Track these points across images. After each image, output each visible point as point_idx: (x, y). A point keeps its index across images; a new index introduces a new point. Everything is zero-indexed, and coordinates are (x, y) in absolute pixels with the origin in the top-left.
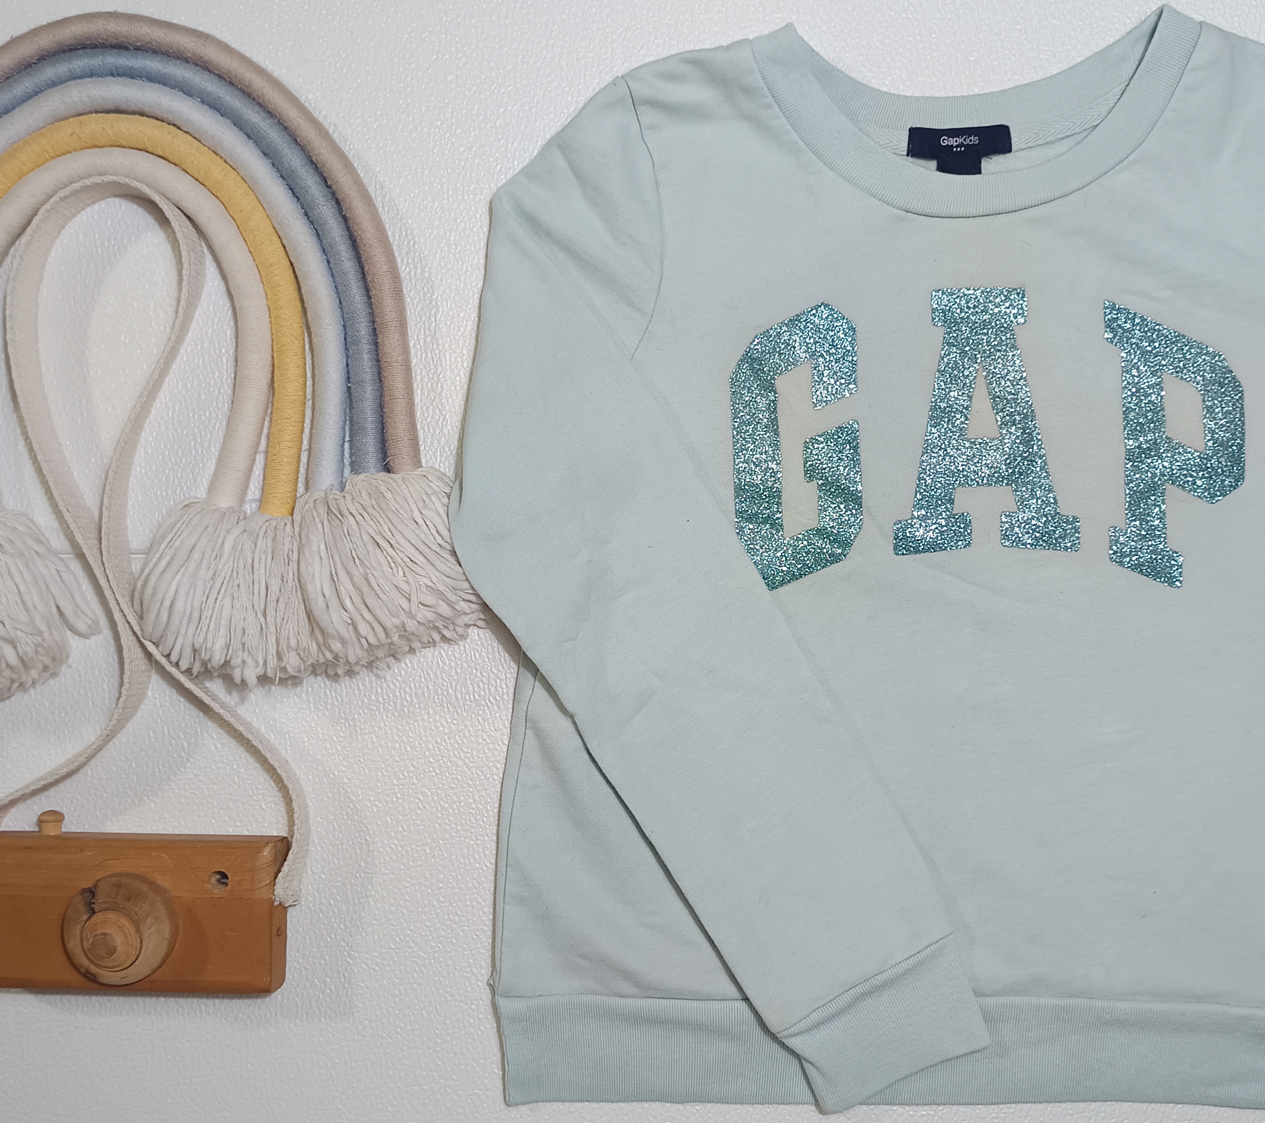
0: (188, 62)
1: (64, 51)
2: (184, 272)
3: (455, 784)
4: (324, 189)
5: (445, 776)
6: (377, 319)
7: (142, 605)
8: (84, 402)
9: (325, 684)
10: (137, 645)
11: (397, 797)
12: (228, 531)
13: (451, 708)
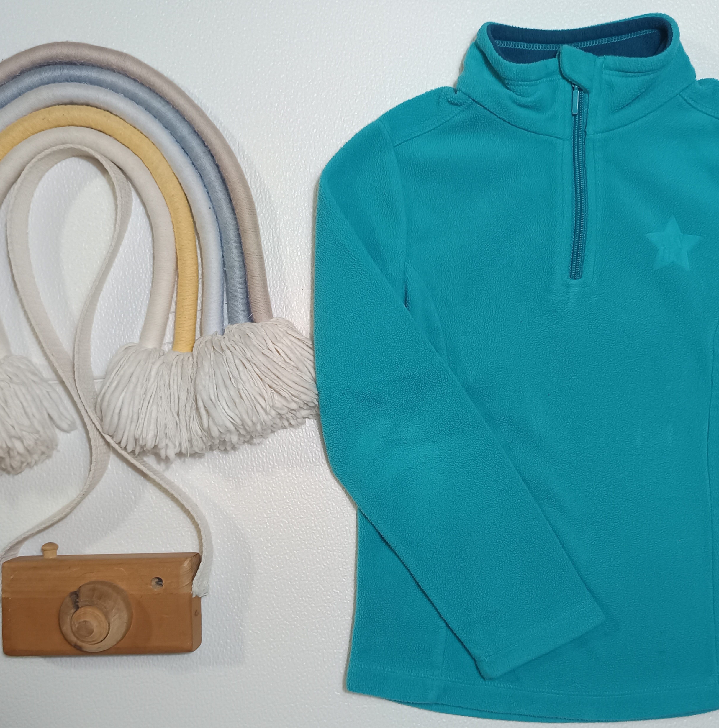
0: (114, 72)
1: (36, 67)
2: (118, 202)
3: (303, 515)
4: (203, 148)
5: (296, 510)
6: (240, 228)
7: (101, 412)
8: (61, 286)
9: (219, 456)
10: (100, 437)
11: (267, 526)
12: (153, 364)
13: (298, 468)
